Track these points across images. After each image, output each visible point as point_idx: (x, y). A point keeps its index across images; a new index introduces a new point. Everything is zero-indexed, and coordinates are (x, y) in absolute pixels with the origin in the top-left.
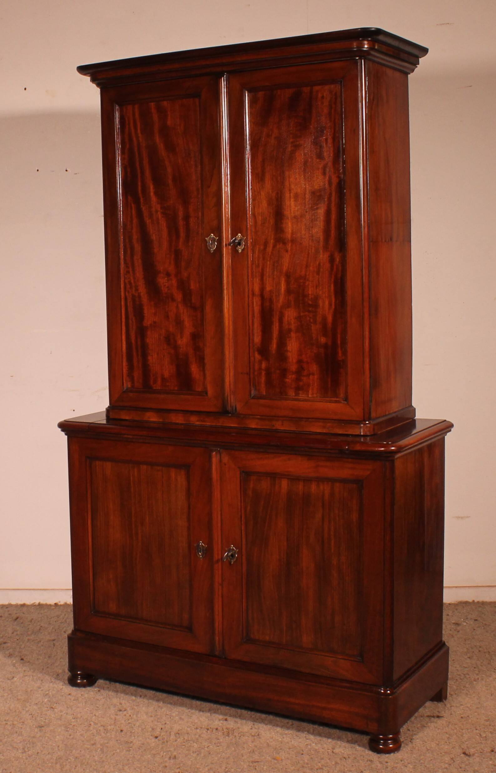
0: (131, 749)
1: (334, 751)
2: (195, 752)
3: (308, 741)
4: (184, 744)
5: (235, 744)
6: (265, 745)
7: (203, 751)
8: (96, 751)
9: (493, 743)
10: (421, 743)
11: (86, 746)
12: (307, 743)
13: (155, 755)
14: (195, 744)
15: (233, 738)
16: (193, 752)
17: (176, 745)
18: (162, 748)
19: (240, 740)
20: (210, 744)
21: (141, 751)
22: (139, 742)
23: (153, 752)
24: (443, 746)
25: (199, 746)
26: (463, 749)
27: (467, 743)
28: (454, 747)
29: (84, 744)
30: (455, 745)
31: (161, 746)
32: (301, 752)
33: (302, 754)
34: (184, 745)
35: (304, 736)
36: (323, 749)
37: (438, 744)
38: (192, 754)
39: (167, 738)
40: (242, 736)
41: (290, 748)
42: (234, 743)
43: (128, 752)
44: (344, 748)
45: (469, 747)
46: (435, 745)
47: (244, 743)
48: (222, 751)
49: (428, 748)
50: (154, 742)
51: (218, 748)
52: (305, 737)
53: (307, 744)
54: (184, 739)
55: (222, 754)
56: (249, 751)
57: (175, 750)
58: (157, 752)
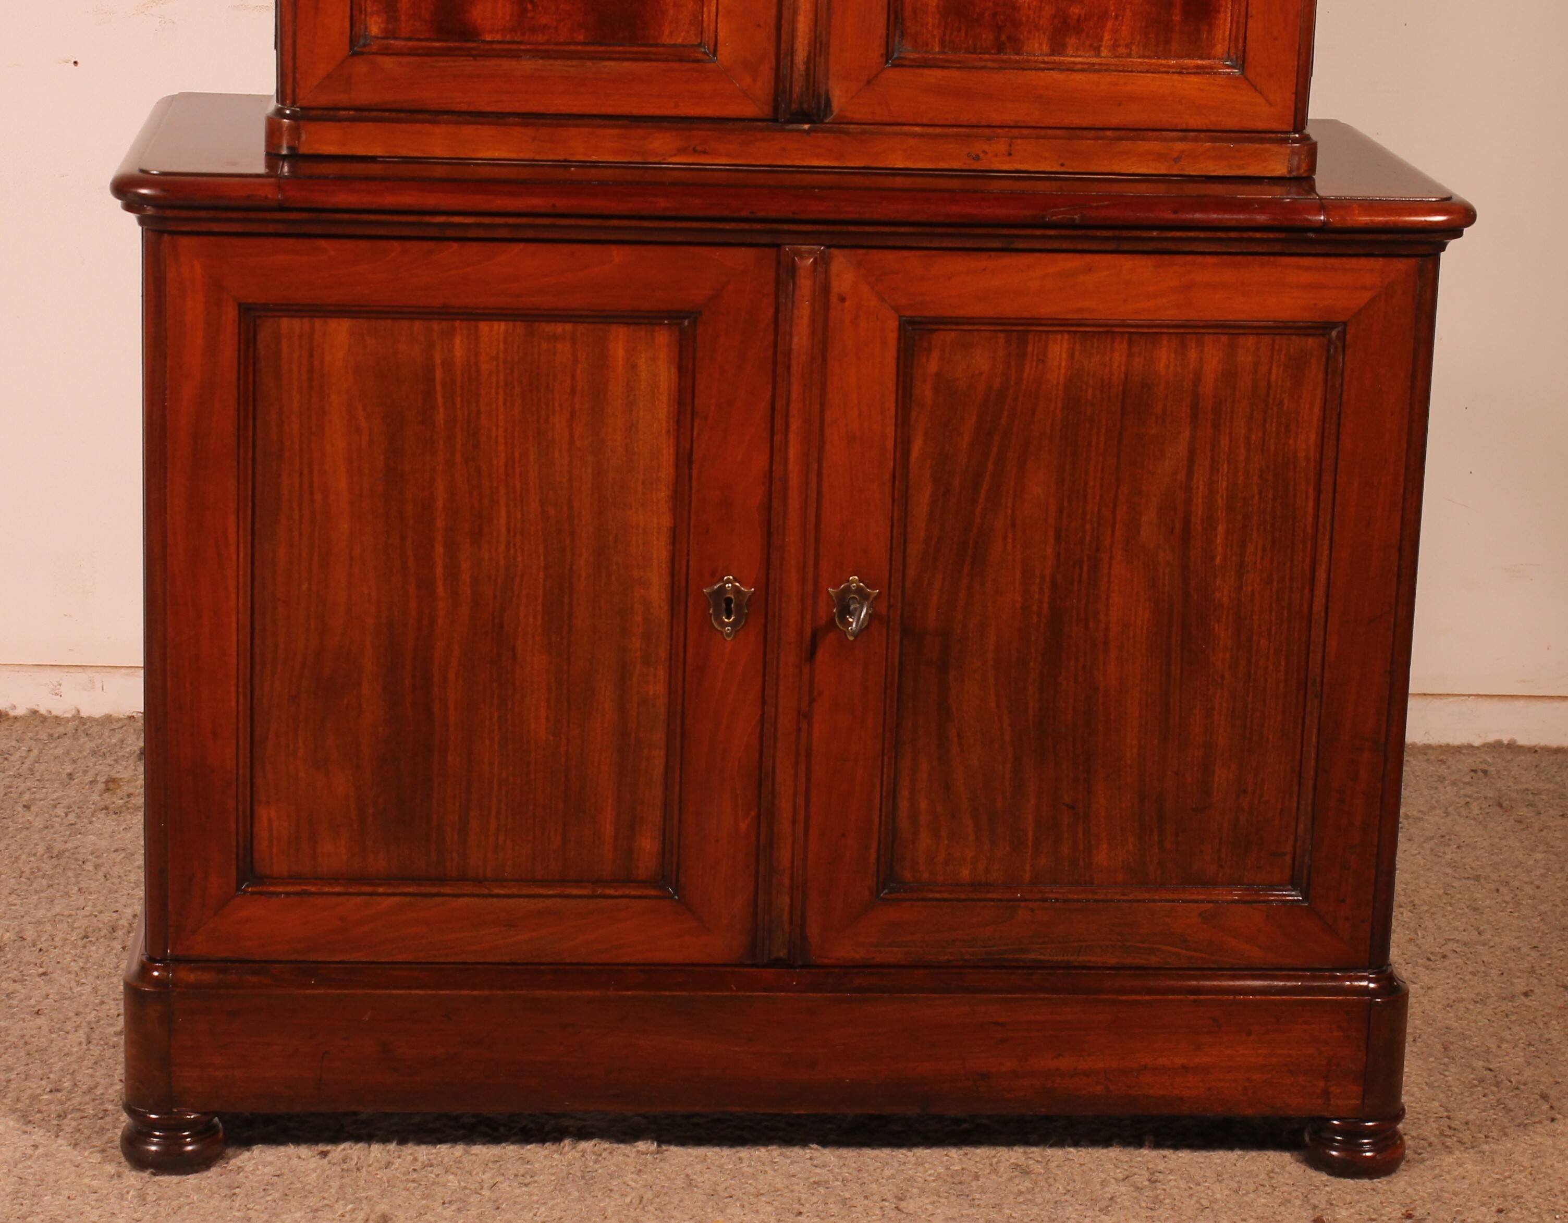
0: (237, 1190)
1: (903, 1205)
2: (450, 1202)
3: (818, 1170)
4: (415, 1176)
5: (583, 1177)
6: (680, 1182)
7: (474, 1199)
8: (122, 1197)
9: (1410, 1190)
10: (1183, 1184)
11: (87, 1180)
12: (816, 1179)
13: (317, 1210)
14: (451, 1177)
15: (574, 1158)
16: (444, 1203)
17: (388, 1182)
18: (341, 1187)
19: (597, 1166)
20: (502, 1178)
21: (269, 1198)
22: (267, 1170)
23: (312, 1201)
24: (1252, 1196)
25: (463, 1184)
26: (1315, 1207)
27: (1327, 1189)
28: (1289, 1201)
29: (79, 1175)
30: (1290, 1193)
31: (335, 1184)
32: (796, 1206)
33: (800, 1213)
34: (413, 1181)
35: (808, 1156)
36: (866, 1197)
37: (1236, 1192)
38: (439, 1210)
39: (359, 1158)
40: (604, 1155)
41: (759, 1195)
42: (579, 1174)
43: (227, 1203)
44: (935, 1198)
45: (1334, 1202)
46: (1227, 1192)
47: (612, 1176)
48: (537, 1202)
49: (1205, 1203)
50: (314, 1170)
51: (524, 1189)
52: (811, 1159)
53: (815, 1182)
54: (415, 1159)
55: (538, 1208)
56: (628, 1200)
57: (383, 1195)
58: (326, 1202)
